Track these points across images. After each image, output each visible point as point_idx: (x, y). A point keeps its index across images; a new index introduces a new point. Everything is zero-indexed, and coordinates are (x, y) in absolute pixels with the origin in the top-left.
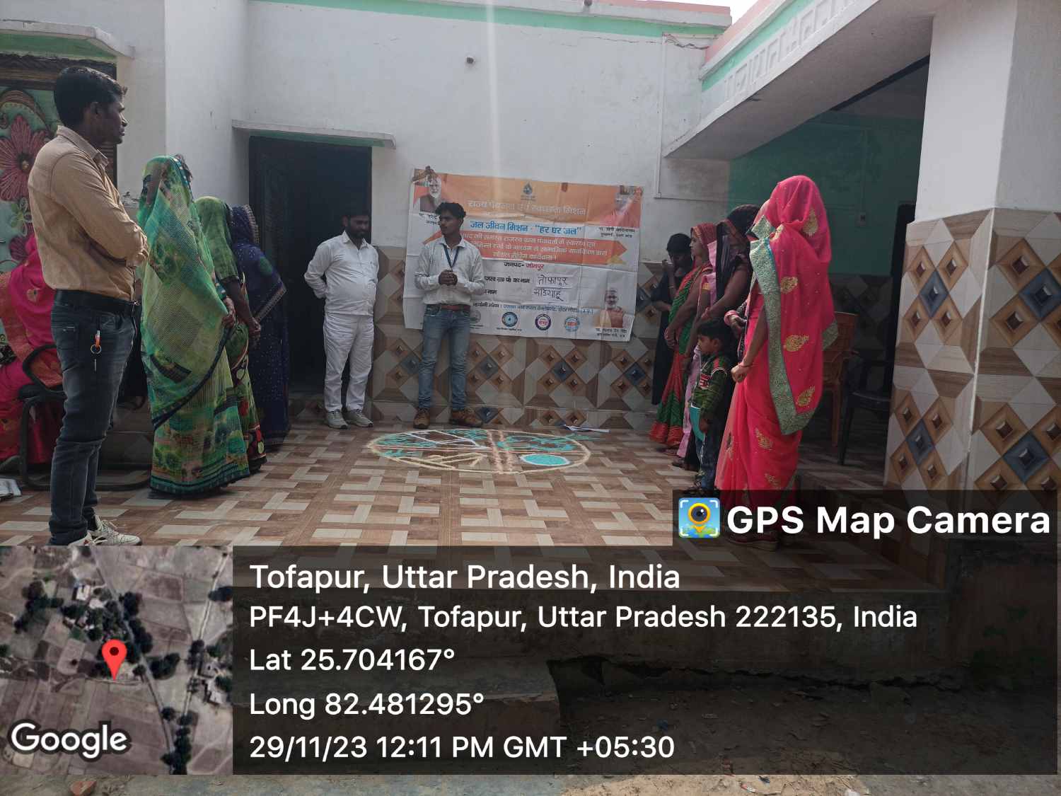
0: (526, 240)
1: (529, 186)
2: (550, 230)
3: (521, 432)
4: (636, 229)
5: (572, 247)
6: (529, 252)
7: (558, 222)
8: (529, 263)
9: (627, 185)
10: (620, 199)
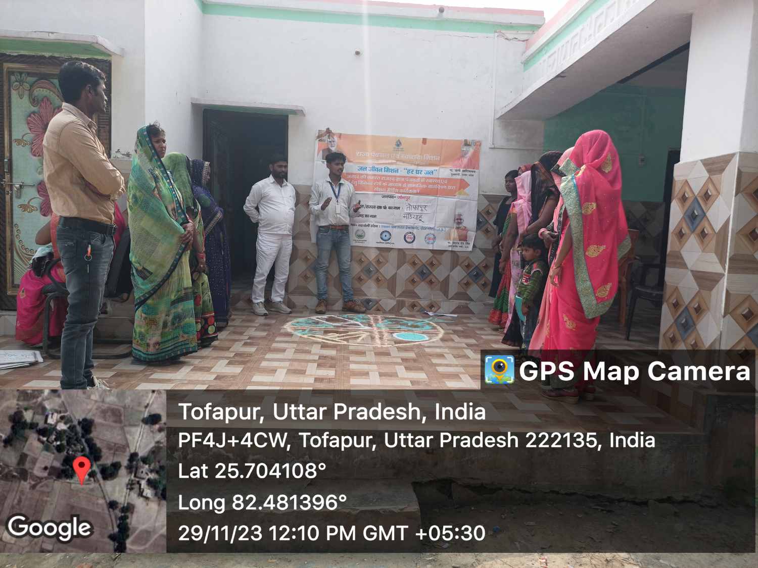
0: (398, 179)
1: (399, 141)
2: (415, 172)
3: (394, 316)
4: (476, 171)
5: (430, 184)
6: (399, 188)
7: (420, 166)
8: (400, 195)
9: (470, 139)
10: (465, 149)
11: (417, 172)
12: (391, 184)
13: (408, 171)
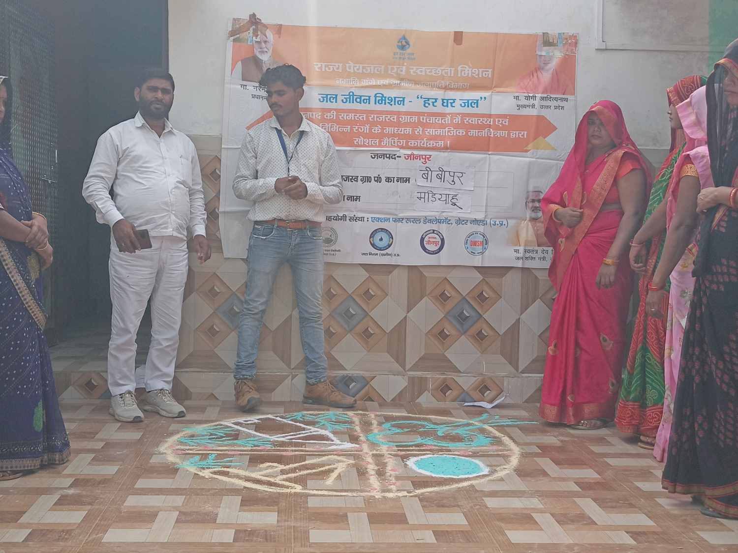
0: (405, 119)
1: (404, 38)
2: (439, 102)
3: (405, 414)
4: (570, 97)
5: (473, 127)
6: (408, 137)
7: (451, 89)
8: (409, 152)
9: (553, 30)
10: (544, 52)
11: (445, 102)
12: (388, 130)
13: (426, 101)
